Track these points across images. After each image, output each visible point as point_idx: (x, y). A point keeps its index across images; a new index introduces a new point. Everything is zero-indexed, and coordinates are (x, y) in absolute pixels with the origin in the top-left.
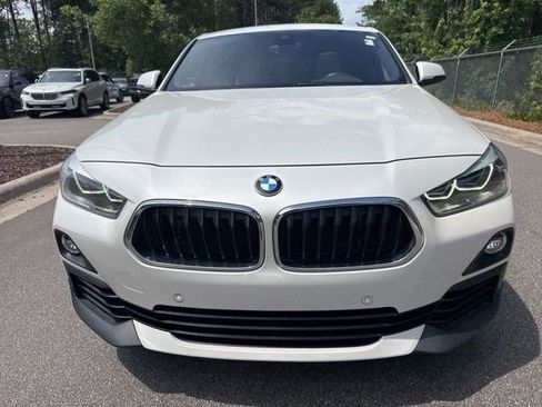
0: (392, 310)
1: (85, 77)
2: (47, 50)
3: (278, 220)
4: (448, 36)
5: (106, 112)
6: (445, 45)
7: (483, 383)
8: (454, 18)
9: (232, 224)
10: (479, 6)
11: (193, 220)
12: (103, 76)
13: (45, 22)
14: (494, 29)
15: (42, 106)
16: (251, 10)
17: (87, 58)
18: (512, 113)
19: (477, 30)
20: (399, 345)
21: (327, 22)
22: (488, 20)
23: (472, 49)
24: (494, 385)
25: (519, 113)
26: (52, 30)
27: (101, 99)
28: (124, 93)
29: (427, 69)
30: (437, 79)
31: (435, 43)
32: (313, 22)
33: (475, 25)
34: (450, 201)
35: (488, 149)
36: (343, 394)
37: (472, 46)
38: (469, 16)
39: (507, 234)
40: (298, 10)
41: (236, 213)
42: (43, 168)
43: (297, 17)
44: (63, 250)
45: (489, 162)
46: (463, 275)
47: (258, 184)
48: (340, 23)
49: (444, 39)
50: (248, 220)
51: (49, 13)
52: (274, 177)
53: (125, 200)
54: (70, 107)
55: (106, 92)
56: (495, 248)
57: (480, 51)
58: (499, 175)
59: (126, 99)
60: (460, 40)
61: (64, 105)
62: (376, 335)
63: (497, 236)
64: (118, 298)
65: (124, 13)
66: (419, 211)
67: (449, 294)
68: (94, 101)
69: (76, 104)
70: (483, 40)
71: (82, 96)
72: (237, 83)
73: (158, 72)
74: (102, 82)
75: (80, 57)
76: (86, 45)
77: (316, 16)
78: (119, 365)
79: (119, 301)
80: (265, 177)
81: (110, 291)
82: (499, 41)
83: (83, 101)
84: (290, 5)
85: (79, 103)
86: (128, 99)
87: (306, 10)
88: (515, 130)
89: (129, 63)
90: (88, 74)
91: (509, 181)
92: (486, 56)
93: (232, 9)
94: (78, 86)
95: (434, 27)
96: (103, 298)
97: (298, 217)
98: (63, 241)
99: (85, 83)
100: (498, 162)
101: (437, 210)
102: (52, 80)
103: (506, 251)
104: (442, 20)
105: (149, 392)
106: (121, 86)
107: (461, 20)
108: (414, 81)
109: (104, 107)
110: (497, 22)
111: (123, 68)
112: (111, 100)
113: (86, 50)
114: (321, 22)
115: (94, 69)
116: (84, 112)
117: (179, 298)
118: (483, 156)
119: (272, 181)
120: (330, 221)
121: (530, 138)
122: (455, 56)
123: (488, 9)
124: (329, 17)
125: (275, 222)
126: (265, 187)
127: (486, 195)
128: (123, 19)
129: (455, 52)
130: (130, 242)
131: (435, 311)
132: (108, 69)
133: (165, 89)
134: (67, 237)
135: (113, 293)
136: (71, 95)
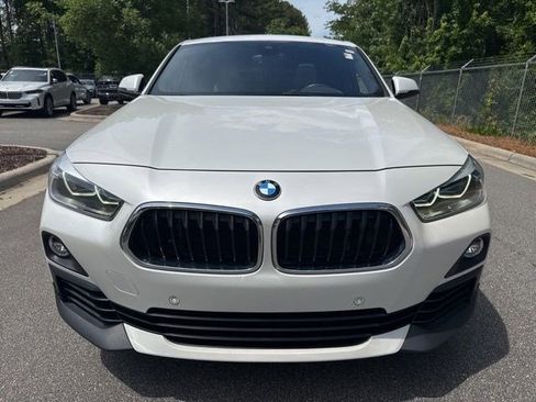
0: (381, 310)
1: (52, 78)
2: (9, 47)
3: (277, 224)
4: (411, 53)
5: (73, 114)
6: (409, 61)
7: (460, 380)
8: (416, 36)
9: (232, 227)
10: (439, 27)
11: (193, 223)
12: (71, 78)
13: (8, 19)
14: (453, 48)
15: (6, 105)
16: (222, 19)
17: (51, 58)
18: (470, 127)
19: (437, 48)
20: (386, 345)
21: (296, 34)
22: (447, 40)
23: (434, 66)
24: (471, 382)
25: (476, 127)
26: (15, 28)
27: (68, 100)
28: (91, 95)
29: (402, 83)
30: (412, 93)
31: (399, 60)
32: (283, 33)
33: (436, 43)
34: (433, 208)
35: (468, 160)
36: (331, 393)
37: (433, 63)
38: (431, 34)
39: (484, 239)
40: (268, 21)
41: (236, 216)
42: (10, 168)
43: (267, 28)
44: (49, 253)
45: (468, 173)
46: (446, 277)
47: (257, 188)
48: (308, 35)
49: (407, 56)
50: (247, 223)
51: (12, 9)
52: (272, 182)
53: (122, 202)
54: (36, 107)
55: (74, 93)
56: (473, 253)
57: (441, 68)
58: (475, 185)
59: (93, 101)
60: (422, 57)
61: (29, 105)
62: (366, 335)
63: (476, 241)
64: (109, 301)
65: (95, 15)
66: (409, 216)
67: (433, 296)
68: (60, 102)
69: (42, 103)
70: (443, 58)
71: (48, 96)
72: (216, 90)
73: (141, 76)
74: (69, 83)
75: (45, 56)
76: (52, 45)
77: (286, 27)
78: (105, 370)
79: (110, 304)
80: (263, 182)
81: (101, 294)
82: (458, 60)
83: (49, 101)
84: (259, 16)
85: (45, 103)
86: (96, 102)
87: (276, 21)
88: (474, 143)
89: (98, 65)
90: (54, 74)
91: (485, 191)
92: (447, 73)
93: (203, 16)
94: (44, 86)
95: (398, 43)
96: (92, 301)
97: (297, 221)
98: (51, 243)
99: (52, 83)
100: (475, 173)
101: (423, 216)
102: (15, 79)
103: (483, 255)
104: (406, 38)
105: (136, 396)
106: (89, 87)
107: (422, 38)
108: (392, 95)
109: (71, 108)
110: (455, 42)
111: (91, 69)
112: (78, 102)
113: (52, 50)
114: (290, 34)
115: (59, 69)
116: (50, 113)
117: (174, 300)
118: (463, 166)
119: (271, 186)
120: (326, 225)
121: (487, 151)
122: (417, 72)
123: (448, 29)
124: (298, 28)
125: (274, 226)
126: (264, 191)
127: (465, 203)
128: (92, 20)
129: (418, 68)
130: (126, 244)
131: (419, 311)
132: (74, 71)
133: (149, 93)
134: (56, 239)
135: (103, 296)
136: (37, 95)
